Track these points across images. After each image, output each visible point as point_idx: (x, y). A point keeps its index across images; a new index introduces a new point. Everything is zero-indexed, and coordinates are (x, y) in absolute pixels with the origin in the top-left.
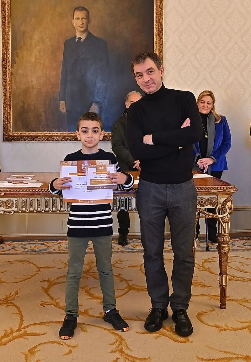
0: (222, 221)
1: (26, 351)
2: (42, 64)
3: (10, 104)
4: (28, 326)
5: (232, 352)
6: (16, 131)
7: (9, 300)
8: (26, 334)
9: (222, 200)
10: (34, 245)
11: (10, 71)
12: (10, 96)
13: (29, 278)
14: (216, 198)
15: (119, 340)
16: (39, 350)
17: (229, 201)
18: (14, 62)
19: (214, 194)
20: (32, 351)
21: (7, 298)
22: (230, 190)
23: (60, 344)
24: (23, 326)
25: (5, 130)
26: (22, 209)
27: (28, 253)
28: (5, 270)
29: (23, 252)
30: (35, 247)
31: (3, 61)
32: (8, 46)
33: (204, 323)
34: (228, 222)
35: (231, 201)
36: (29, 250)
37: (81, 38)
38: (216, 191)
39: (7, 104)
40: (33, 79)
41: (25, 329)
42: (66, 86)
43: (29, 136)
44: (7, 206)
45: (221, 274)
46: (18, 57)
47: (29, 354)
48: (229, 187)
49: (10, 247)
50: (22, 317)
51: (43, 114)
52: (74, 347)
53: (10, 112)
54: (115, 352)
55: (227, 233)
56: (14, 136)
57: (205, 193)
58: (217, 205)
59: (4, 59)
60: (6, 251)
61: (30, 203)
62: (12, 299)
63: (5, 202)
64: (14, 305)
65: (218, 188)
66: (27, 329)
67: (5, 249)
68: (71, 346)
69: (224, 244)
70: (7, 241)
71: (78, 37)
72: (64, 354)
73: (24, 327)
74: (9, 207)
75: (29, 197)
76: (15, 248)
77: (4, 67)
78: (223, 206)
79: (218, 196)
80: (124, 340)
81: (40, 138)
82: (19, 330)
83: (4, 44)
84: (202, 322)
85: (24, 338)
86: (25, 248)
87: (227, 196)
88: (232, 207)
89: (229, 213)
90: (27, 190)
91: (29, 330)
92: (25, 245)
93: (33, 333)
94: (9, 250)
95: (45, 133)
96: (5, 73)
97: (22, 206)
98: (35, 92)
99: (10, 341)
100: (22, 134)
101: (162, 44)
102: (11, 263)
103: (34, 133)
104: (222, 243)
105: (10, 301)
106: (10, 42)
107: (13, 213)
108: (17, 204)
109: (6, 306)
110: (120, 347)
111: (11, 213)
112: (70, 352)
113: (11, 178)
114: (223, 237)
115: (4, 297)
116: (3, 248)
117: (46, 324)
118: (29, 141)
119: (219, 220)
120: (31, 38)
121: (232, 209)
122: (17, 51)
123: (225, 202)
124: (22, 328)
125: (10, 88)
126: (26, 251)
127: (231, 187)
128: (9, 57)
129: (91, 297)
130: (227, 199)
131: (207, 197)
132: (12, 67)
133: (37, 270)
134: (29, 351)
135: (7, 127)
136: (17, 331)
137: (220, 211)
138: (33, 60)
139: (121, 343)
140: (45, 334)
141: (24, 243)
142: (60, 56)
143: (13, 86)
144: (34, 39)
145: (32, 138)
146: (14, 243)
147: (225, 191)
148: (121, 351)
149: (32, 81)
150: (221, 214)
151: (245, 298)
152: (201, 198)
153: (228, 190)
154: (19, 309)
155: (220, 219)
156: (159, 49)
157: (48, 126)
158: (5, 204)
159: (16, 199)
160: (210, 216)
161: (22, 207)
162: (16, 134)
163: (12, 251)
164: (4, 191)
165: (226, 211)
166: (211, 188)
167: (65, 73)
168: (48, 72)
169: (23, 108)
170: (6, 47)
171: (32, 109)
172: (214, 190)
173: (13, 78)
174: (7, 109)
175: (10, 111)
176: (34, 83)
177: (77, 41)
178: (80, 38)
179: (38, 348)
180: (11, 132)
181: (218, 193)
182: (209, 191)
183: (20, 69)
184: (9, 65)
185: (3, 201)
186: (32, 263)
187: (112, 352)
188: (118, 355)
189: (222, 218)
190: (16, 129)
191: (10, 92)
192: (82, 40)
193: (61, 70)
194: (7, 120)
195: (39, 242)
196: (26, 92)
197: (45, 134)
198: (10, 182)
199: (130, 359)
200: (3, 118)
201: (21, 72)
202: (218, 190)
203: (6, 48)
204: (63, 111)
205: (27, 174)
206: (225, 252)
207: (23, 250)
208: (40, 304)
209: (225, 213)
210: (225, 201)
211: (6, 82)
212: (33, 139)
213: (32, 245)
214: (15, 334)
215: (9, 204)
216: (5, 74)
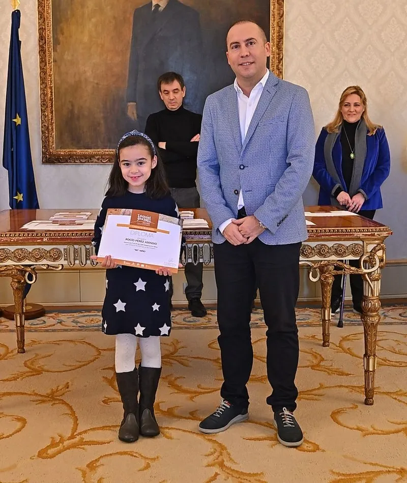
0: (370, 279)
1: (84, 467)
2: (101, 46)
3: (52, 106)
4: (85, 432)
5: (380, 464)
6: (61, 148)
7: (57, 396)
8: (83, 443)
9: (370, 248)
10: (91, 318)
11: (51, 56)
12: (51, 95)
13: (84, 365)
14: (361, 245)
15: (219, 449)
16: (103, 465)
17: (380, 249)
18: (56, 42)
19: (358, 239)
20: (92, 466)
21: (53, 393)
22: (381, 232)
23: (132, 455)
24: (78, 431)
25: (45, 146)
26: (74, 262)
27: (82, 328)
28: (50, 353)
29: (74, 328)
30: (92, 320)
31: (39, 41)
32: (47, 18)
33: (341, 425)
34: (379, 280)
35: (382, 248)
36: (84, 325)
37: (160, 6)
38: (360, 235)
39: (47, 107)
40: (86, 69)
41: (81, 436)
42: (136, 79)
43: (81, 156)
44: (53, 257)
45: (366, 355)
46: (63, 34)
47: (88, 470)
48: (380, 229)
49: (54, 320)
50: (76, 419)
51: (102, 122)
52: (154, 459)
53: (52, 119)
54: (213, 465)
55: (377, 296)
56: (59, 155)
57: (344, 237)
58: (363, 255)
59: (42, 38)
60: (50, 326)
61: (86, 252)
62: (61, 394)
63: (49, 252)
64: (64, 403)
65: (363, 230)
66: (84, 436)
67: (47, 324)
68: (150, 459)
69: (372, 312)
70: (51, 312)
71: (154, 3)
72: (139, 469)
73: (80, 434)
74: (55, 260)
75: (85, 244)
76: (63, 323)
77: (41, 50)
78: (371, 257)
79: (363, 242)
80: (226, 449)
81: (98, 159)
82: (72, 437)
83: (41, 15)
84: (338, 423)
85: (80, 448)
86: (77, 322)
87: (377, 242)
88: (384, 258)
89: (379, 267)
90: (81, 234)
91: (87, 437)
92: (78, 317)
93: (92, 441)
94: (54, 325)
95: (105, 151)
96: (44, 59)
97: (74, 257)
98: (89, 88)
99: (59, 452)
100: (70, 151)
101: (282, 16)
102: (57, 343)
103: (89, 150)
104: (369, 311)
105: (58, 398)
106: (50, 11)
107: (60, 268)
108: (67, 255)
109: (52, 404)
110: (220, 459)
111: (58, 268)
112: (148, 466)
113: (56, 217)
114: (370, 302)
115: (49, 391)
116: (45, 322)
117: (112, 428)
118: (81, 162)
119: (365, 277)
120: (83, 6)
121: (384, 261)
122: (61, 25)
123: (373, 251)
124: (76, 435)
125: (51, 82)
126: (79, 327)
127: (384, 229)
128: (49, 34)
129: (176, 391)
130: (377, 246)
131: (347, 243)
132: (55, 50)
133: (96, 353)
134: (88, 466)
135: (48, 142)
136: (70, 438)
137: (367, 264)
138: (86, 39)
139: (221, 454)
140: (110, 442)
141: (75, 315)
142: (128, 34)
143: (57, 78)
144: (88, 7)
145: (86, 159)
146: (60, 315)
147: (374, 235)
148: (221, 465)
149: (85, 72)
150: (367, 268)
151: (400, 390)
152: (339, 244)
153: (378, 233)
154: (71, 408)
155: (366, 275)
156: (277, 23)
157: (109, 140)
158: (48, 255)
159: (66, 247)
160: (351, 272)
161: (75, 260)
162: (62, 152)
163: (59, 326)
164: (47, 235)
165: (375, 264)
166: (354, 231)
167: (135, 60)
168: (108, 58)
169: (72, 112)
170: (45, 19)
171: (86, 113)
172: (359, 233)
173: (56, 66)
174: (48, 115)
175: (52, 116)
176: (88, 74)
177: (153, 9)
178: (158, 6)
179: (102, 461)
180: (54, 148)
181: (364, 237)
182: (350, 235)
183: (66, 53)
184: (50, 47)
185: (45, 250)
186: (89, 344)
187: (208, 466)
188: (216, 469)
189: (369, 274)
190: (62, 144)
191: (51, 88)
192: (161, 9)
193: (129, 56)
194: (48, 131)
195: (98, 314)
196: (76, 88)
197: (106, 153)
198: (55, 222)
199: (234, 475)
200: (42, 127)
201: (67, 57)
202: (364, 233)
203: (45, 21)
204: (133, 118)
205: (80, 211)
206: (372, 324)
207: (74, 324)
208: (103, 401)
209: (373, 267)
210: (374, 248)
211: (45, 73)
212: (88, 159)
213: (88, 317)
214: (66, 443)
215: (55, 255)
216: (43, 61)
